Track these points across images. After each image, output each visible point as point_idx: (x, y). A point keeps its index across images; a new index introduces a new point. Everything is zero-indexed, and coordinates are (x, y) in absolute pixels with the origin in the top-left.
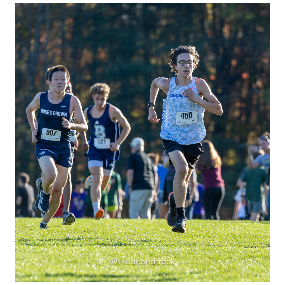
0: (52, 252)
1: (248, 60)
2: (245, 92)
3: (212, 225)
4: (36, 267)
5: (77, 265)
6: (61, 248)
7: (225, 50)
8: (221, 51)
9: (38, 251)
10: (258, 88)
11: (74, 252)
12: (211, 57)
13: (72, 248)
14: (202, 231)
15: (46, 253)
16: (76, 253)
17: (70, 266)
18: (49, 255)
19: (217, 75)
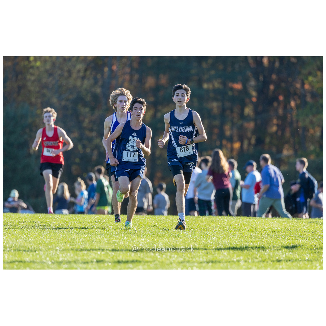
0: (123, 243)
1: (283, 85)
2: (281, 111)
3: (254, 221)
4: (110, 255)
5: (143, 254)
6: (130, 240)
7: (265, 77)
8: (261, 78)
9: (111, 242)
10: (291, 108)
11: (141, 243)
12: (253, 83)
13: (139, 240)
14: (247, 226)
15: (117, 244)
16: (143, 244)
17: (137, 254)
18: (120, 246)
19: (258, 98)
